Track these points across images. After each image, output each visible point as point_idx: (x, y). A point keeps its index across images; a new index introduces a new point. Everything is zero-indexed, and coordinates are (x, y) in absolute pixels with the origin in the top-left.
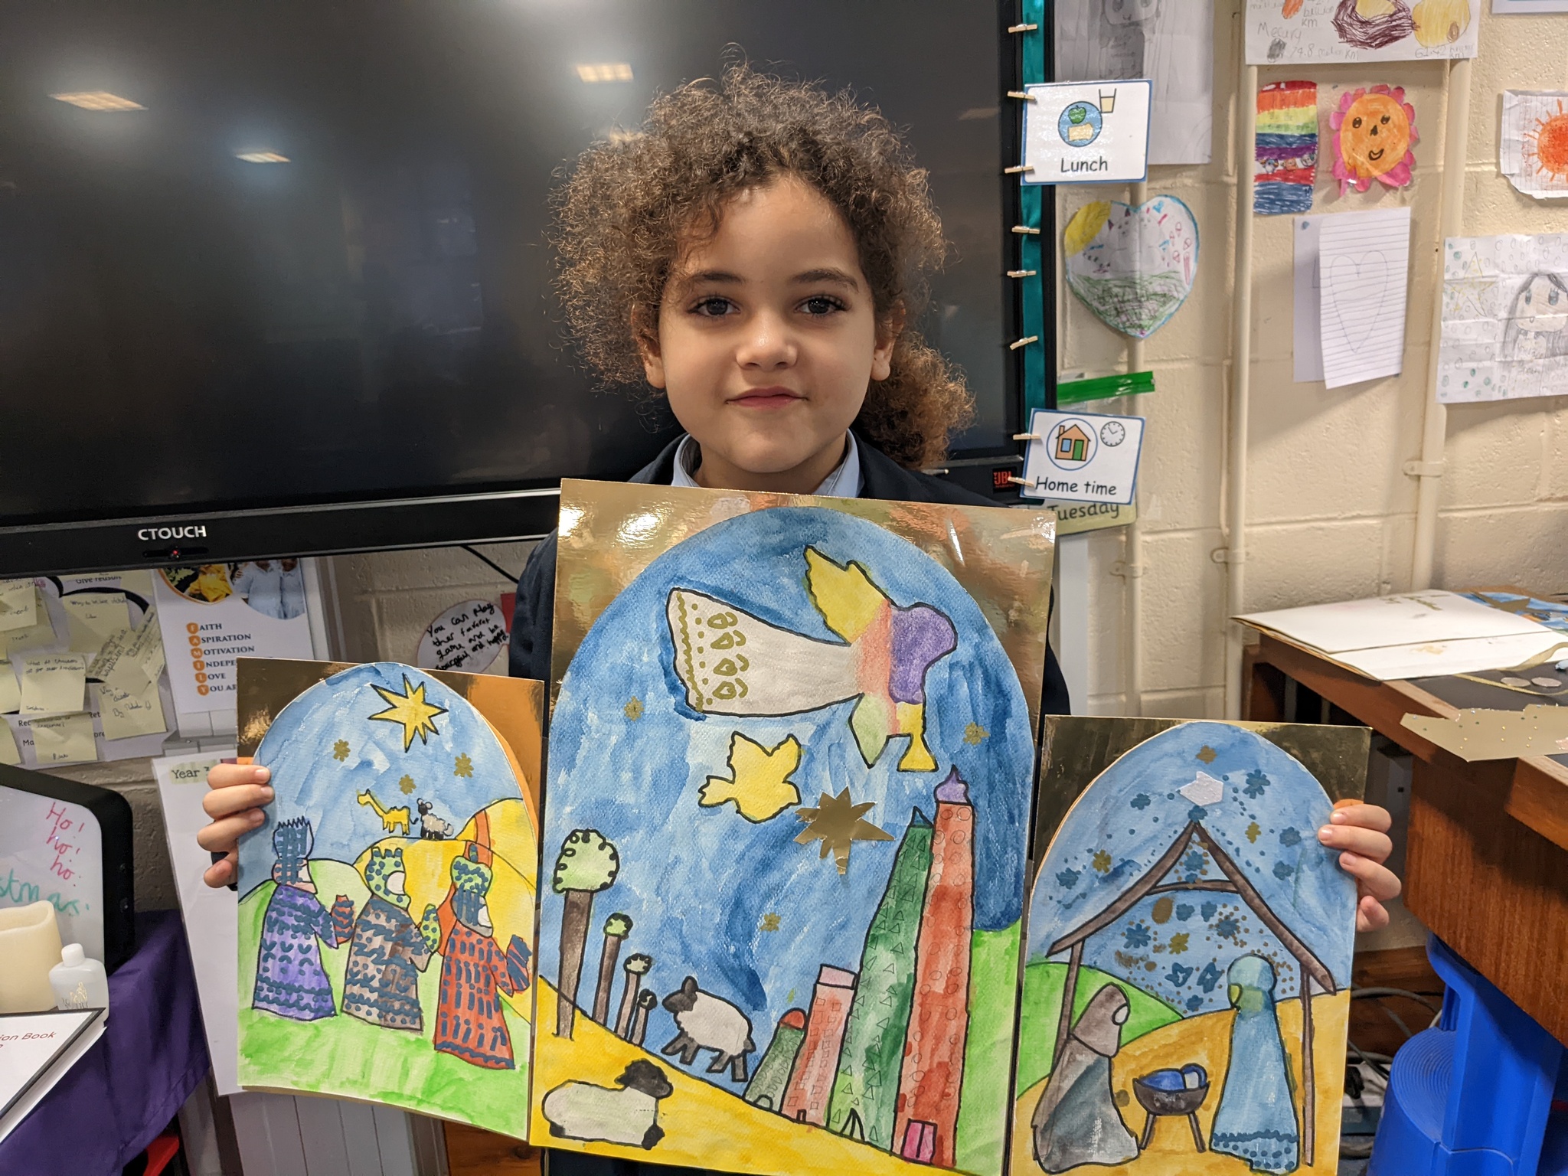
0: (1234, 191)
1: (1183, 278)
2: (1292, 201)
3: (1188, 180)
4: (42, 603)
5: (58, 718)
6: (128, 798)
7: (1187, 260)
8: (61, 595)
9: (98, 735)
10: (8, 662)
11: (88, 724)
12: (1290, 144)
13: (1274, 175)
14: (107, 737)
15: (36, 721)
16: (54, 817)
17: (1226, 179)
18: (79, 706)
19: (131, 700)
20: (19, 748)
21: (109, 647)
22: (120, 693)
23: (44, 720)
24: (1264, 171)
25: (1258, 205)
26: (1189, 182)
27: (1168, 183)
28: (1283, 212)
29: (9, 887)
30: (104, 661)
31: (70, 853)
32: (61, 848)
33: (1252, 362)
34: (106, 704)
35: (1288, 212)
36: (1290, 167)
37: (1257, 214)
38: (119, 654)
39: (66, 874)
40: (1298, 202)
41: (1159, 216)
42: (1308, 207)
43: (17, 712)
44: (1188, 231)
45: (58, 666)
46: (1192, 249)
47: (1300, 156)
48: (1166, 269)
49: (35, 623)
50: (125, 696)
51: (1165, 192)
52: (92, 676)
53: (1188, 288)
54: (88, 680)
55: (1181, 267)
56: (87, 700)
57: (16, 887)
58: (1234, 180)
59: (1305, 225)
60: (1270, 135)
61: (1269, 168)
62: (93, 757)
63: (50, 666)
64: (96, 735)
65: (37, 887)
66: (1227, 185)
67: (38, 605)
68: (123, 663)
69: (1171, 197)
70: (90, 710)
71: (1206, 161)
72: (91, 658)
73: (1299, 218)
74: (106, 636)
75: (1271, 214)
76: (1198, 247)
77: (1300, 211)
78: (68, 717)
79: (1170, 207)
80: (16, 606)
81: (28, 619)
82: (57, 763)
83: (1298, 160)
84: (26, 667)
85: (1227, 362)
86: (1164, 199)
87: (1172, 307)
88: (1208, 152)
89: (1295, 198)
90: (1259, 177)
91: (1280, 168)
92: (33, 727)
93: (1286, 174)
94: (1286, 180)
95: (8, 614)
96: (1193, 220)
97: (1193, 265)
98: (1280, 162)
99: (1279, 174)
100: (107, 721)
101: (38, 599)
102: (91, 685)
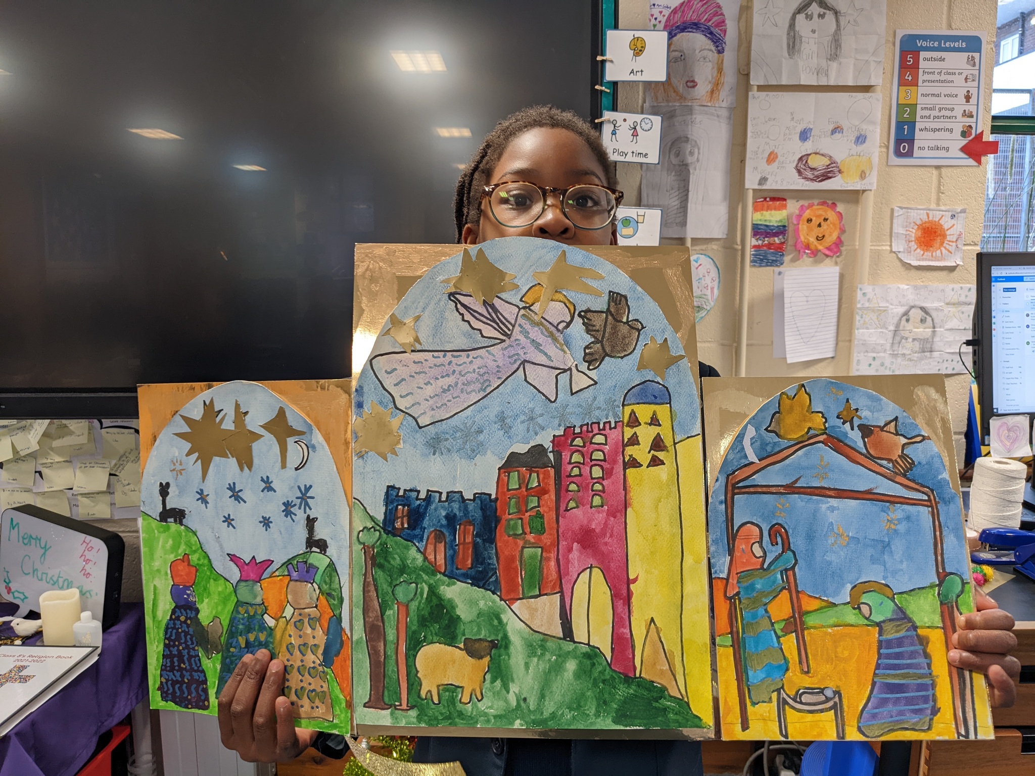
0: (740, 253)
1: (710, 298)
2: (773, 260)
3: (714, 246)
4: (91, 431)
5: (93, 493)
6: (125, 540)
7: (712, 289)
8: (101, 428)
9: (112, 504)
10: (70, 462)
11: (107, 498)
12: (772, 230)
13: (763, 246)
14: (117, 506)
15: (81, 494)
16: (85, 545)
17: (736, 246)
18: (104, 488)
19: (131, 487)
20: (71, 508)
21: (123, 458)
22: (126, 482)
23: (85, 494)
24: (757, 243)
25: (752, 261)
26: (715, 247)
27: (704, 247)
28: (767, 266)
29: (58, 580)
30: (120, 465)
31: (90, 564)
32: (87, 561)
33: (747, 345)
34: (118, 488)
35: (771, 266)
36: (772, 242)
37: (751, 266)
38: (128, 461)
39: (88, 575)
40: (776, 261)
41: (697, 265)
42: (782, 264)
43: (72, 489)
44: (714, 273)
45: (96, 465)
46: (716, 284)
47: (778, 237)
48: (700, 293)
49: (86, 442)
50: (129, 484)
51: (701, 252)
52: (113, 472)
53: (712, 304)
54: (111, 475)
55: (709, 292)
56: (109, 485)
57: (61, 580)
58: (740, 247)
59: (780, 273)
60: (761, 225)
61: (760, 242)
62: (108, 516)
63: (92, 465)
64: (111, 504)
65: (72, 582)
66: (736, 250)
67: (89, 433)
68: (129, 466)
69: (705, 255)
70: (110, 490)
71: (725, 236)
72: (113, 462)
73: (777, 269)
74: (122, 452)
75: (761, 266)
76: (719, 282)
77: (777, 266)
78: (98, 493)
79: (703, 260)
80: (78, 433)
81: (83, 439)
82: (90, 518)
83: (776, 239)
84: (79, 465)
85: (735, 345)
86: (700, 256)
87: (703, 313)
88: (726, 232)
89: (774, 259)
90: (755, 247)
91: (766, 242)
92: (79, 497)
93: (769, 246)
94: (770, 249)
95: (73, 437)
96: (717, 267)
97: (716, 291)
98: (766, 239)
99: (765, 245)
100: (118, 497)
101: (89, 429)
102: (112, 477)
